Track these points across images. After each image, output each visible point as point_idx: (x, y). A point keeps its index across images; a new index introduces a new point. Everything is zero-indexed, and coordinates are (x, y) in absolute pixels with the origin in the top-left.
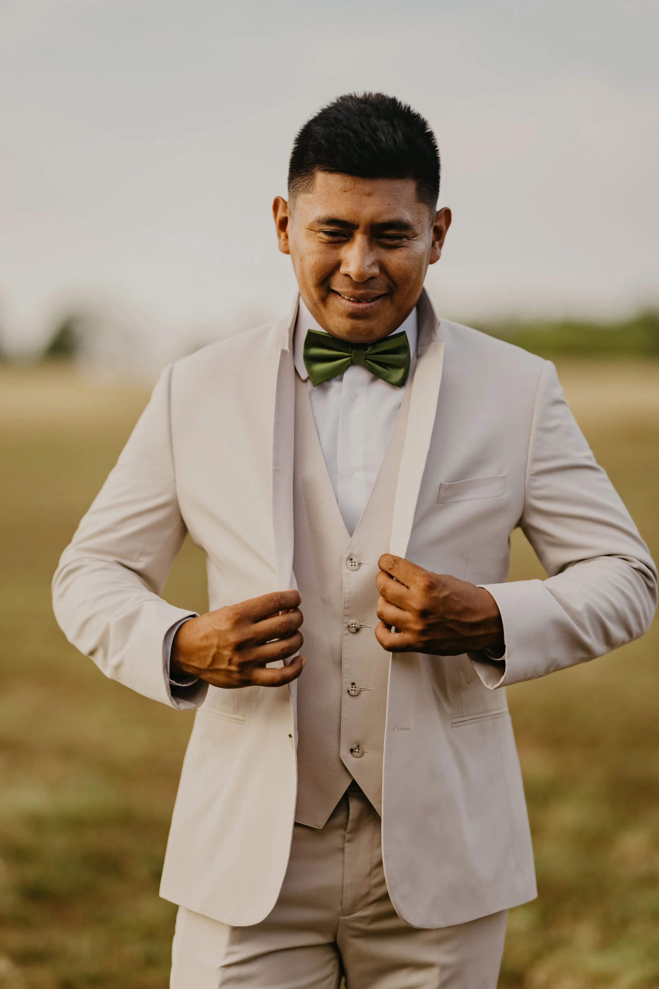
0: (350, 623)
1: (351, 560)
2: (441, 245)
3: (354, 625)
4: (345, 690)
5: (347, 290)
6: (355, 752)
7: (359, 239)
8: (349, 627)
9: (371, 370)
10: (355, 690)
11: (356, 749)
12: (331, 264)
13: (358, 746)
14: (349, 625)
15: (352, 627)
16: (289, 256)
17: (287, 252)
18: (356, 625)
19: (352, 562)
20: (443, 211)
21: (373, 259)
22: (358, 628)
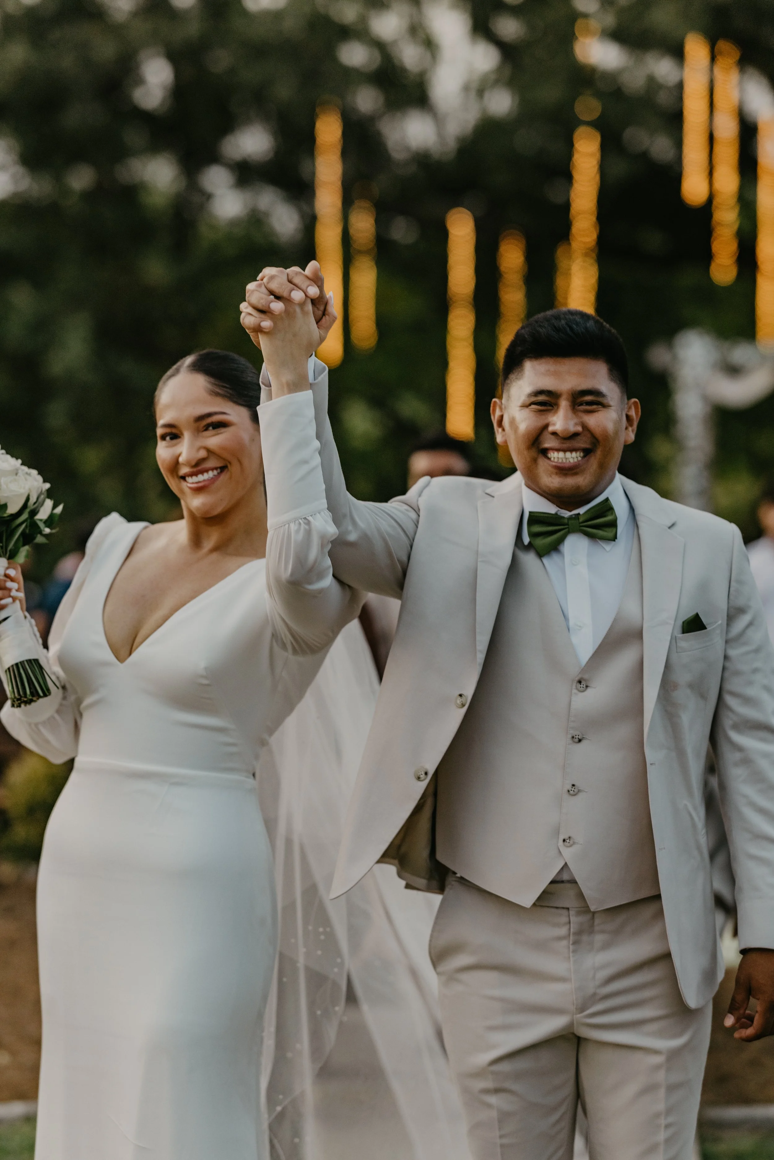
0: (574, 735)
1: (580, 682)
3: (577, 737)
4: (566, 790)
6: (567, 842)
7: (563, 404)
8: (573, 737)
9: (586, 533)
10: (574, 791)
12: (541, 426)
13: (570, 838)
18: (579, 737)
19: (581, 685)
21: (576, 420)
22: (581, 739)
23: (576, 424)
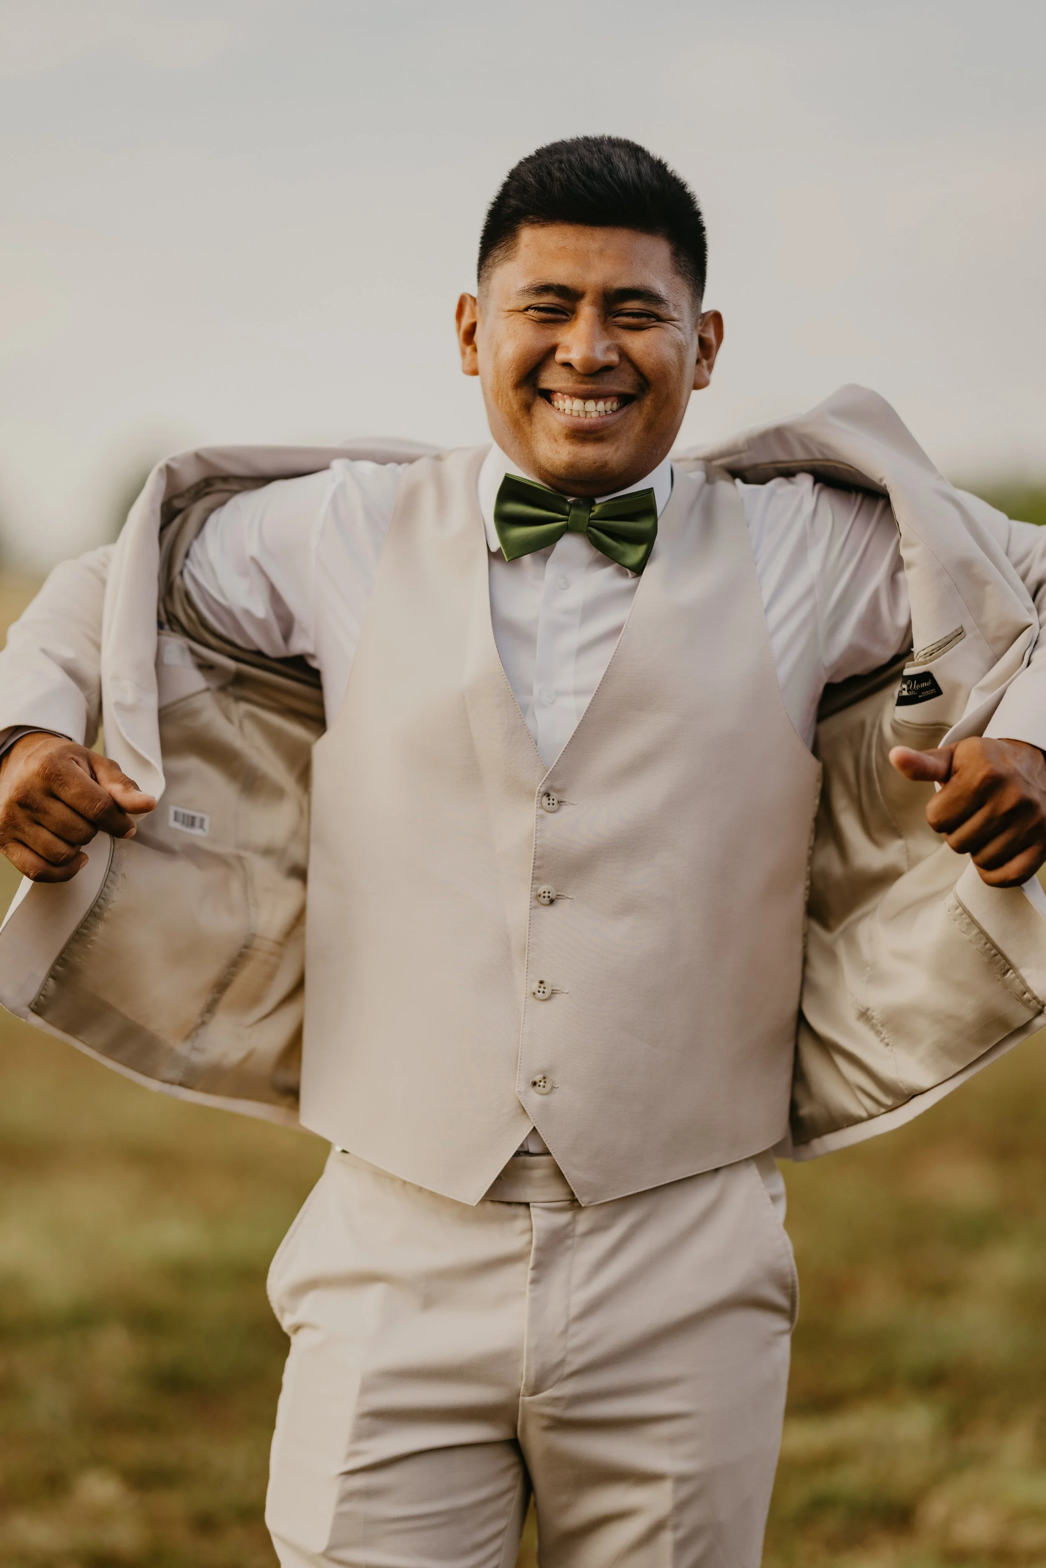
0: (541, 890)
1: (548, 795)
2: (710, 367)
3: (547, 894)
4: (529, 989)
5: (565, 385)
6: (539, 1086)
7: (587, 311)
8: (539, 896)
9: (596, 543)
10: (544, 992)
11: (540, 1081)
12: (543, 348)
13: (544, 1078)
14: (540, 893)
15: (544, 897)
16: (477, 378)
17: (475, 373)
18: (550, 895)
19: (549, 800)
20: (712, 313)
21: (607, 343)
22: (555, 898)
23: (608, 349)
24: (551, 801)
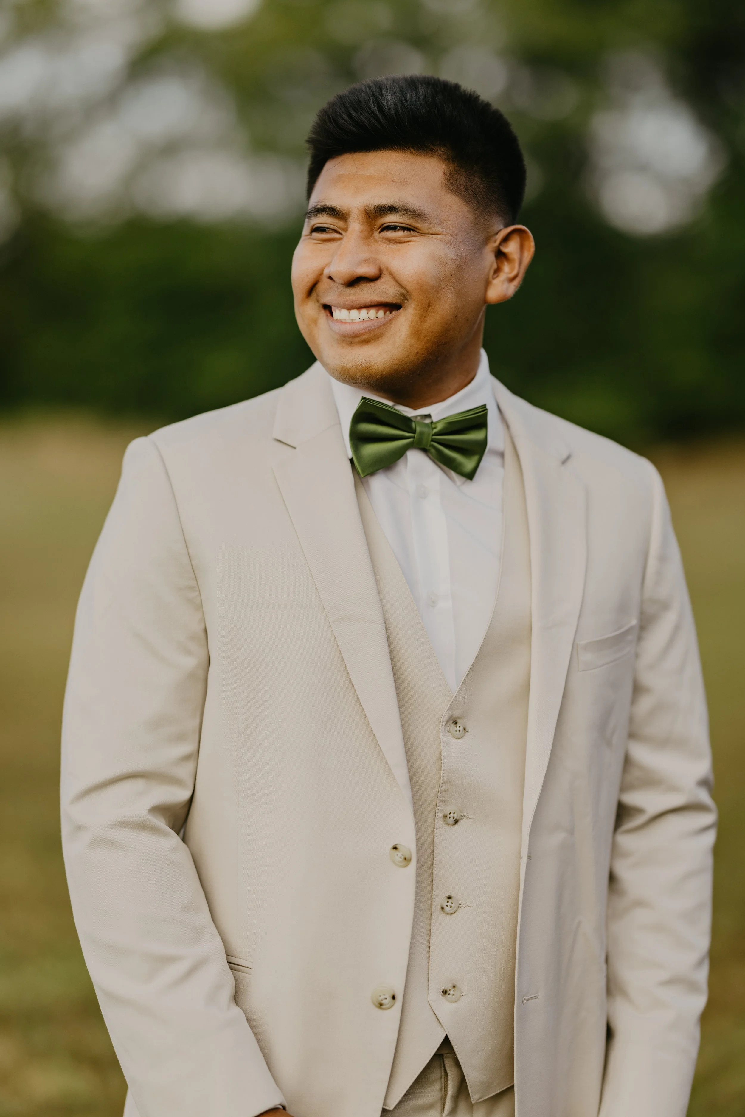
0: (447, 812)
3: (452, 815)
4: (438, 905)
6: (449, 994)
10: (451, 907)
11: (450, 990)
13: (454, 987)
14: (446, 813)
15: (450, 817)
18: (455, 815)
19: (456, 726)
22: (458, 818)
24: (458, 728)
